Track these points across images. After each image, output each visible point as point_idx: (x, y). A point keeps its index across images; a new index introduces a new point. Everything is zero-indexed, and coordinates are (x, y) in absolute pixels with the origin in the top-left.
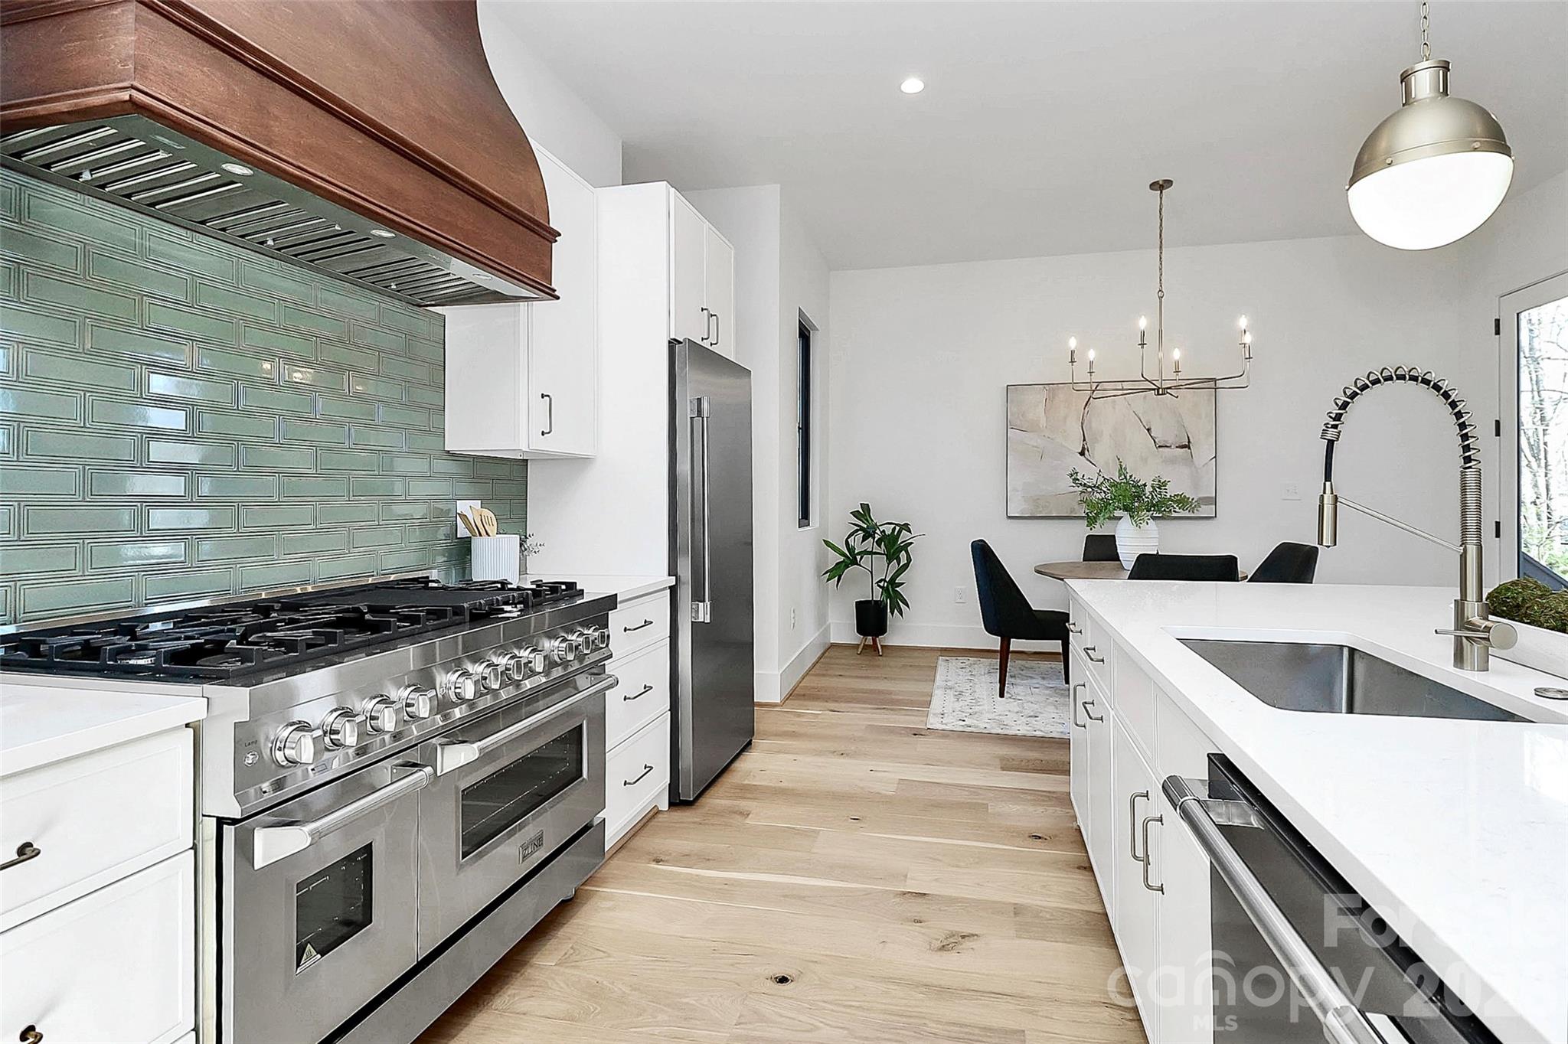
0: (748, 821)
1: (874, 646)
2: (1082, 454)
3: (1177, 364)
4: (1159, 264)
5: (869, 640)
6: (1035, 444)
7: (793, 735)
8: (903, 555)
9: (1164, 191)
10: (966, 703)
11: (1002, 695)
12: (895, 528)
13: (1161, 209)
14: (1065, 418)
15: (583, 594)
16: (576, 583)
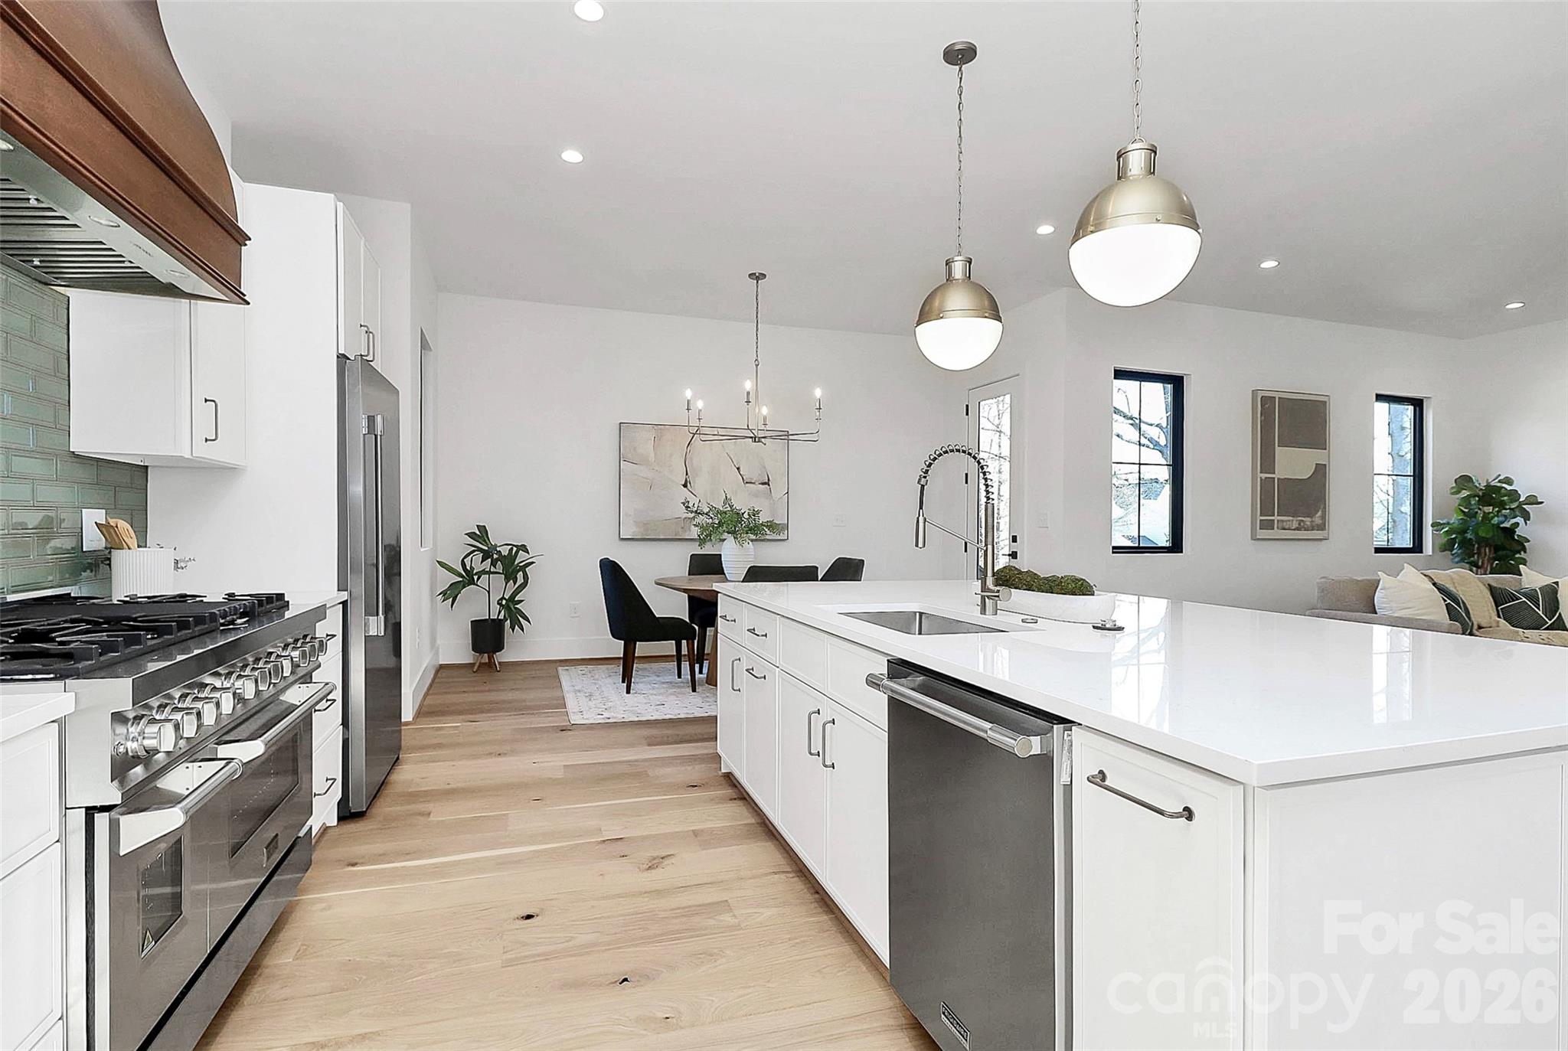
0: (431, 818)
1: (490, 666)
2: (685, 486)
3: (765, 419)
4: (755, 338)
5: (485, 658)
6: (645, 476)
7: (440, 746)
8: (520, 576)
9: (759, 281)
10: (598, 702)
11: (628, 692)
12: (512, 549)
13: (757, 296)
14: (671, 455)
15: (288, 605)
16: (284, 594)
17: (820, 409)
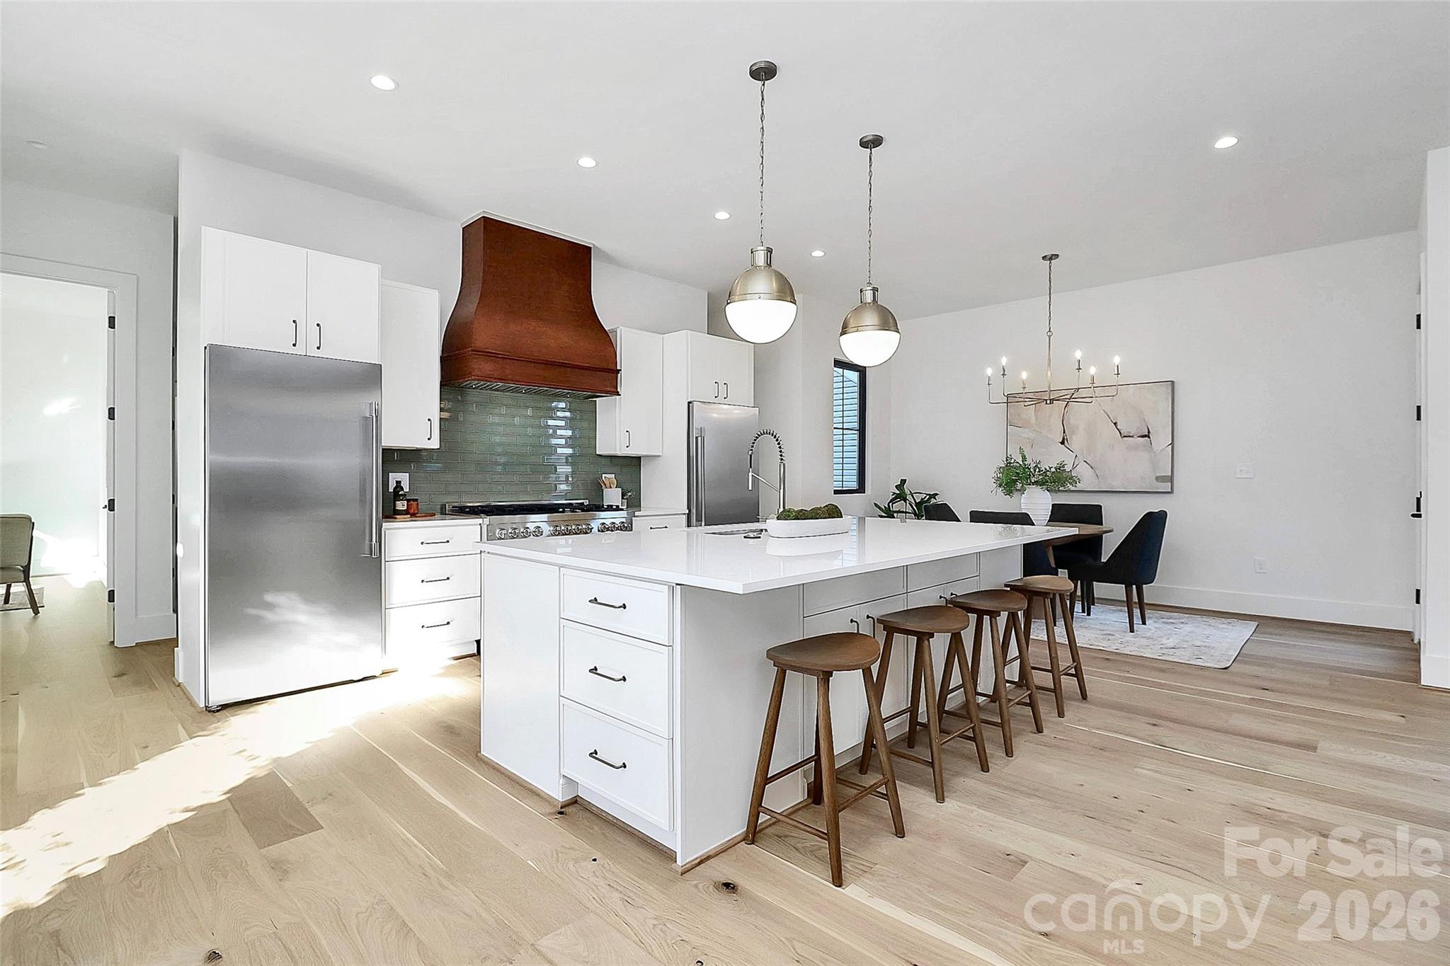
2: (1062, 443)
6: (1027, 436)
9: (1052, 262)
12: (926, 496)
14: (1050, 416)
17: (1118, 374)
